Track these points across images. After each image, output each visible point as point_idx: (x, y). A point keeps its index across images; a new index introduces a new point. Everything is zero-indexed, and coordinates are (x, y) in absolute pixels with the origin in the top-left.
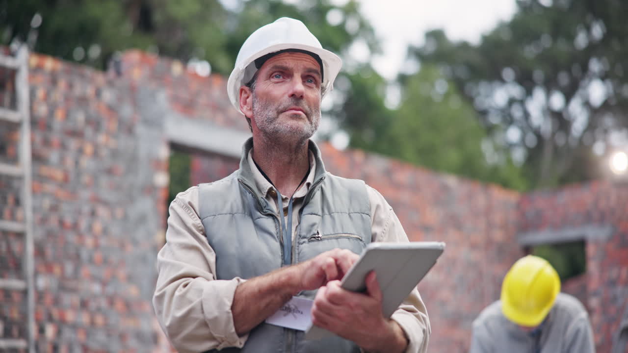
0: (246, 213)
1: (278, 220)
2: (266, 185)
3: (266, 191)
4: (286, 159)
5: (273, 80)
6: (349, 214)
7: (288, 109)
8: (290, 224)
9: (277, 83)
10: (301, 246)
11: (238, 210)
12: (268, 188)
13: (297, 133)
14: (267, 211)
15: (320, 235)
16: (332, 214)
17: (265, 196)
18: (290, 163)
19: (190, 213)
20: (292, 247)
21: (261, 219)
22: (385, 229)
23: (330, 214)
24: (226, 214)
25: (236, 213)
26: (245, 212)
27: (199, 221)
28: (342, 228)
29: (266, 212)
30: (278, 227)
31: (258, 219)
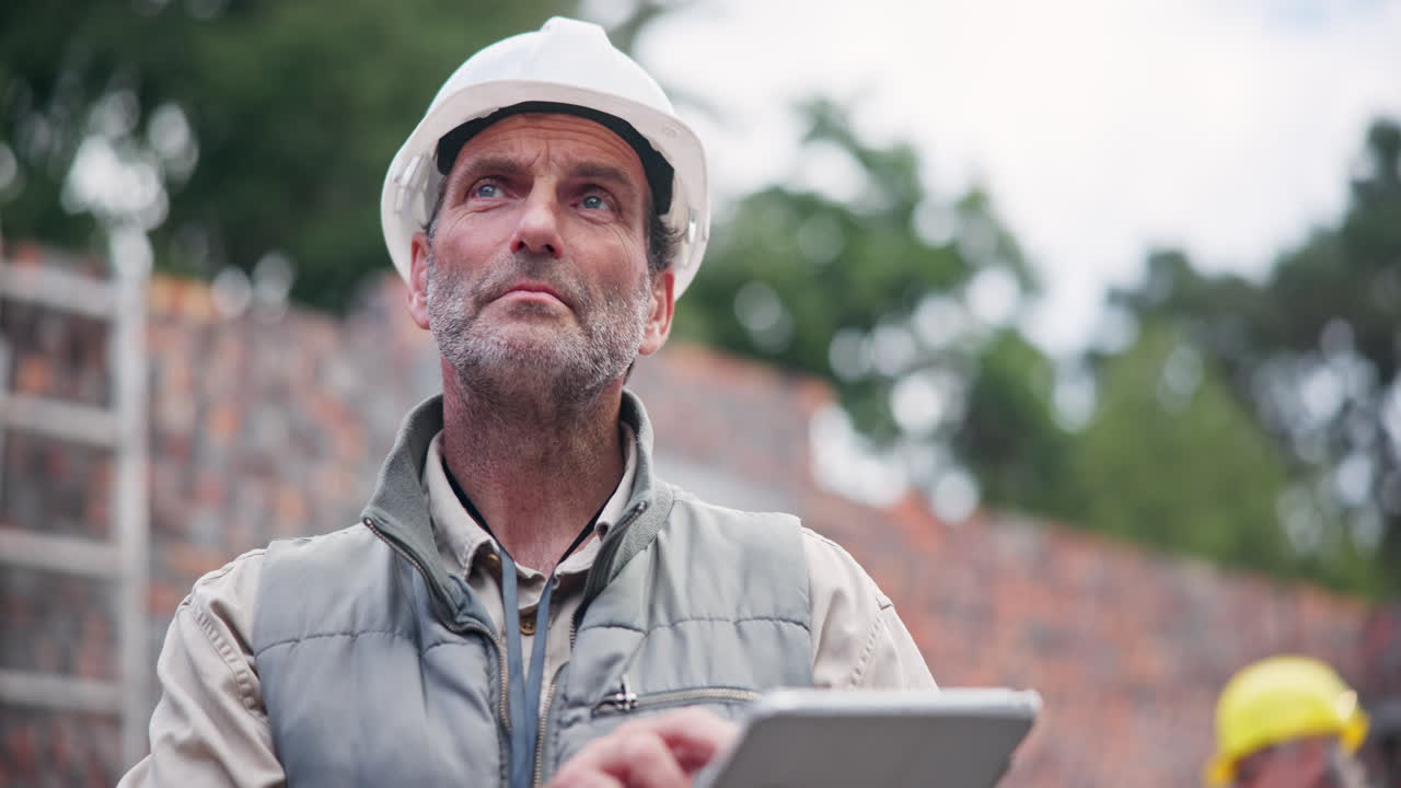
0: (398, 630)
1: (496, 650)
2: (469, 535)
3: (471, 555)
4: (530, 448)
5: (473, 203)
6: (737, 623)
7: (506, 289)
8: (539, 659)
9: (486, 210)
10: (567, 733)
11: (371, 620)
12: (475, 546)
13: (531, 363)
14: (466, 619)
15: (630, 696)
16: (680, 625)
17: (466, 572)
18: (544, 462)
19: (216, 639)
20: (537, 738)
21: (443, 646)
22: (858, 671)
23: (673, 625)
24: (332, 635)
25: (363, 632)
26: (393, 629)
27: (242, 663)
28: (710, 670)
29: (463, 623)
30: (495, 673)
31: (436, 648)
